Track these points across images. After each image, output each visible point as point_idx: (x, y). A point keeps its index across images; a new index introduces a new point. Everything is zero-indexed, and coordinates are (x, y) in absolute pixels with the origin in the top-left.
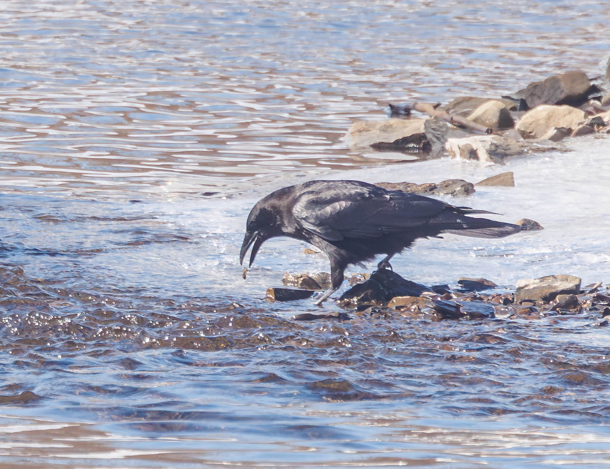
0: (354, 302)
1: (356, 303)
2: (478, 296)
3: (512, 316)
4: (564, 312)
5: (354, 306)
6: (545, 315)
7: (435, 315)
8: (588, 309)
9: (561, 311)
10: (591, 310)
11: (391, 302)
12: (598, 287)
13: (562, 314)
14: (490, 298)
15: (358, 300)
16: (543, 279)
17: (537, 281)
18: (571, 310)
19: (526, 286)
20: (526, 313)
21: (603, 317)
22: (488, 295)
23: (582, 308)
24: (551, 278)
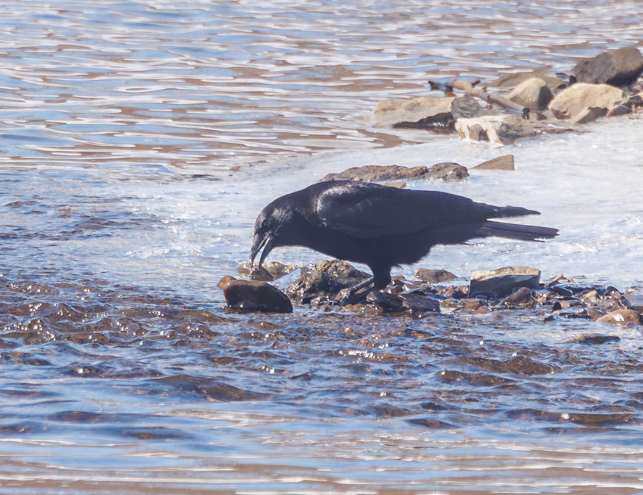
0: (300, 293)
1: (302, 296)
2: (433, 288)
3: (457, 310)
4: (512, 306)
5: (300, 298)
6: (493, 309)
7: (376, 308)
8: (541, 303)
9: (509, 305)
10: (544, 304)
11: (339, 294)
12: (559, 279)
13: (510, 308)
14: (444, 290)
15: (305, 292)
16: (500, 270)
17: (493, 273)
18: (520, 304)
19: (481, 278)
20: (473, 307)
21: (552, 312)
22: (444, 288)
23: (535, 302)
24: (509, 270)
